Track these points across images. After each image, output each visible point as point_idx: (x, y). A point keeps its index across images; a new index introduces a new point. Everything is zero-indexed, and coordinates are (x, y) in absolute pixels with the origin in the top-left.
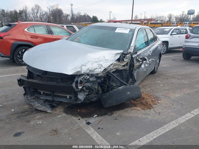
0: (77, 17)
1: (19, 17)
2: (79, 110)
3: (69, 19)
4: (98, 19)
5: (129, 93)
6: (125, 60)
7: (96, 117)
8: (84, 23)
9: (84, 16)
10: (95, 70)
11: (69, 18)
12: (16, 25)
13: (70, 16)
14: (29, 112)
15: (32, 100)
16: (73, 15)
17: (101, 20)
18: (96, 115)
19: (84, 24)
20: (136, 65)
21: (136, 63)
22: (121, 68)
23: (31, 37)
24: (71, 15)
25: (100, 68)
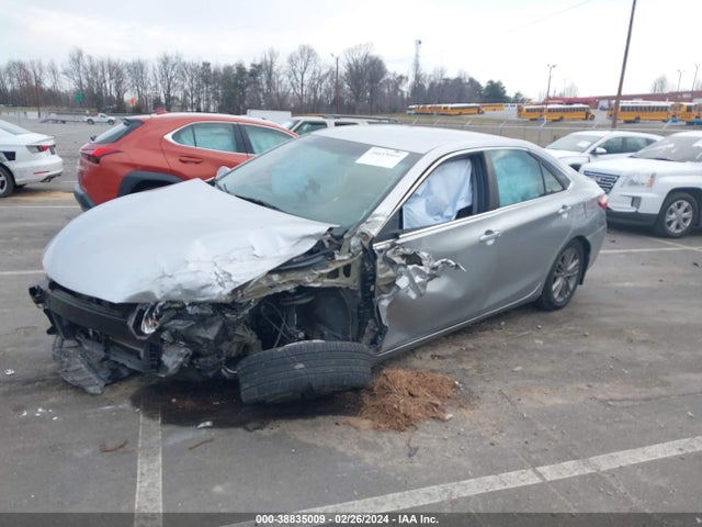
0: (432, 84)
1: (247, 85)
2: (174, 400)
3: (402, 92)
4: (504, 92)
5: (301, 366)
6: (338, 257)
7: (208, 427)
8: (454, 105)
9: (459, 81)
10: (204, 291)
11: (406, 88)
12: (142, 122)
13: (409, 82)
14: (45, 384)
15: (72, 351)
16: (418, 77)
17: (518, 95)
18: (208, 424)
19: (452, 108)
20: (380, 276)
21: (385, 271)
22: (314, 282)
23: (181, 161)
24: (412, 79)
25: (221, 284)
